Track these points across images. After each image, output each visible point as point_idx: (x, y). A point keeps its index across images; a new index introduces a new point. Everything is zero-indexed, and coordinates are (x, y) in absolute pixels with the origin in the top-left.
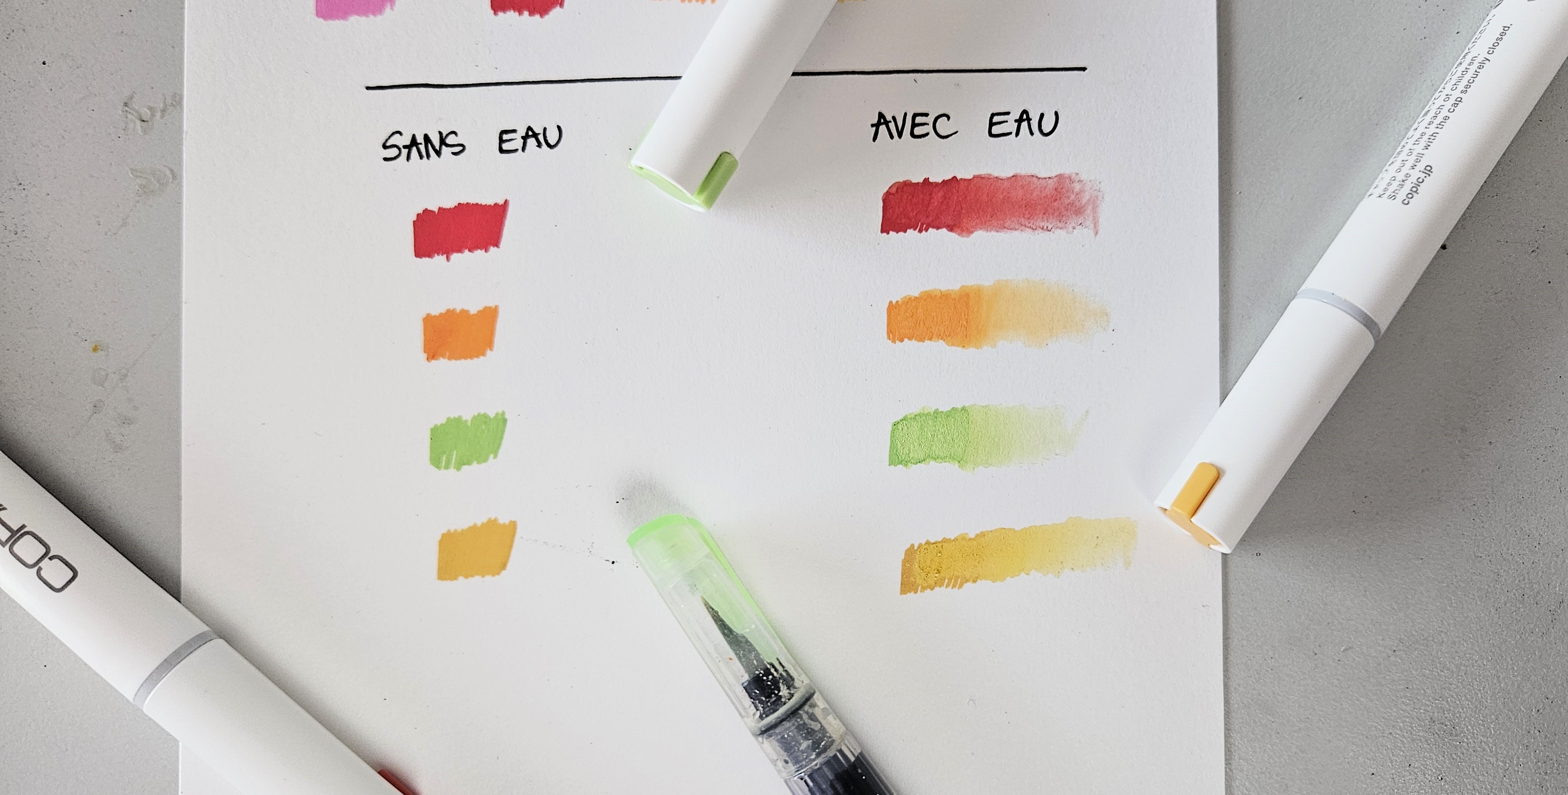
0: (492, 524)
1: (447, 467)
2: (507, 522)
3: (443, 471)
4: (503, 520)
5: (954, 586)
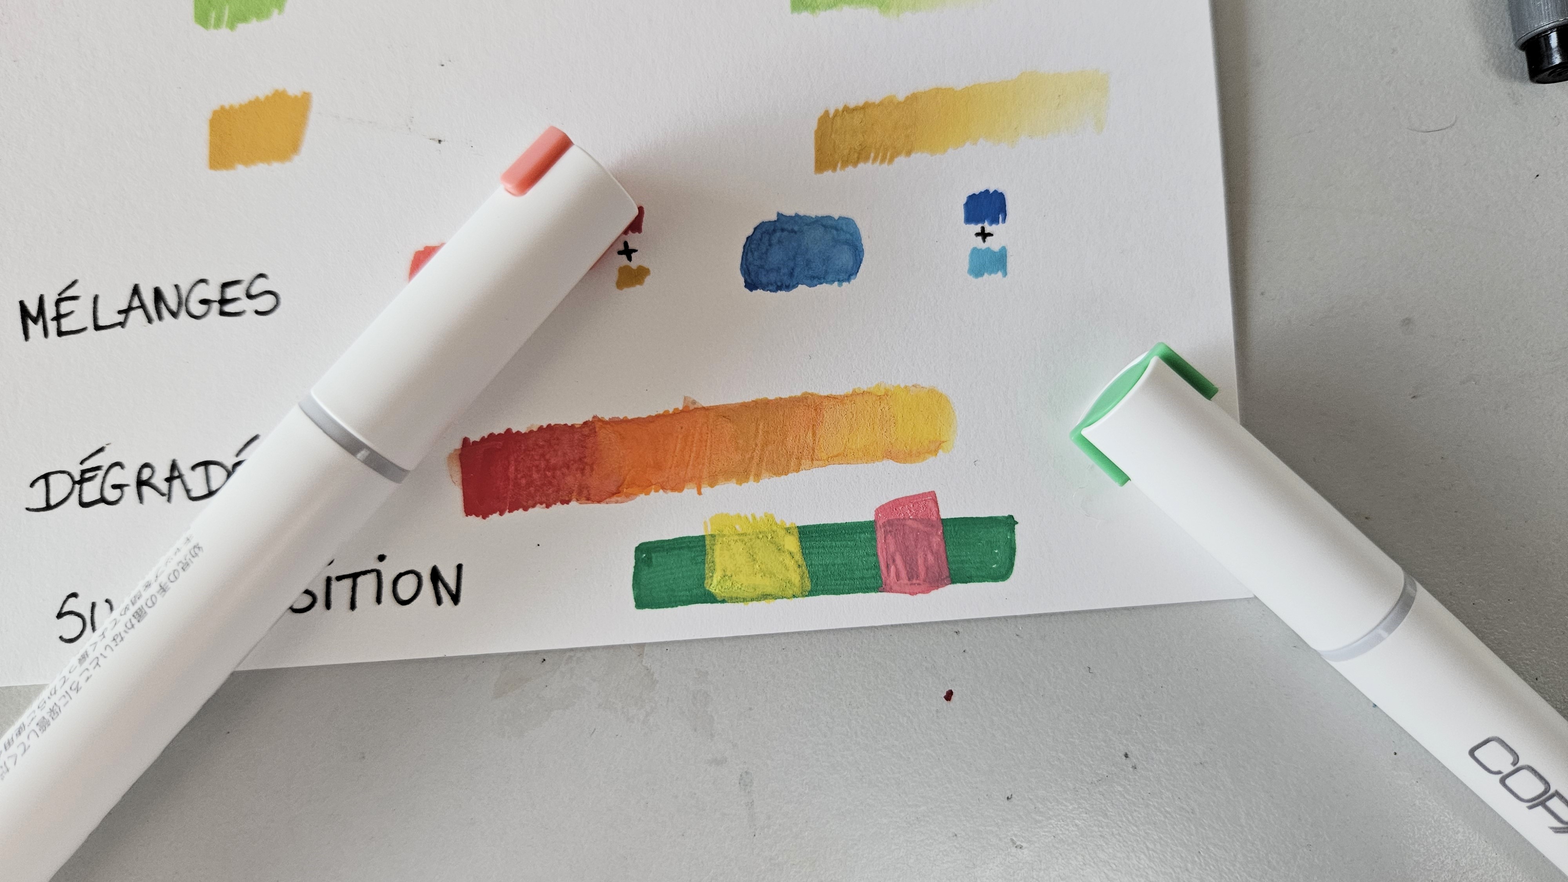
0: (279, 97)
1: (217, 25)
2: (299, 94)
3: (212, 31)
4: (293, 90)
5: (882, 161)
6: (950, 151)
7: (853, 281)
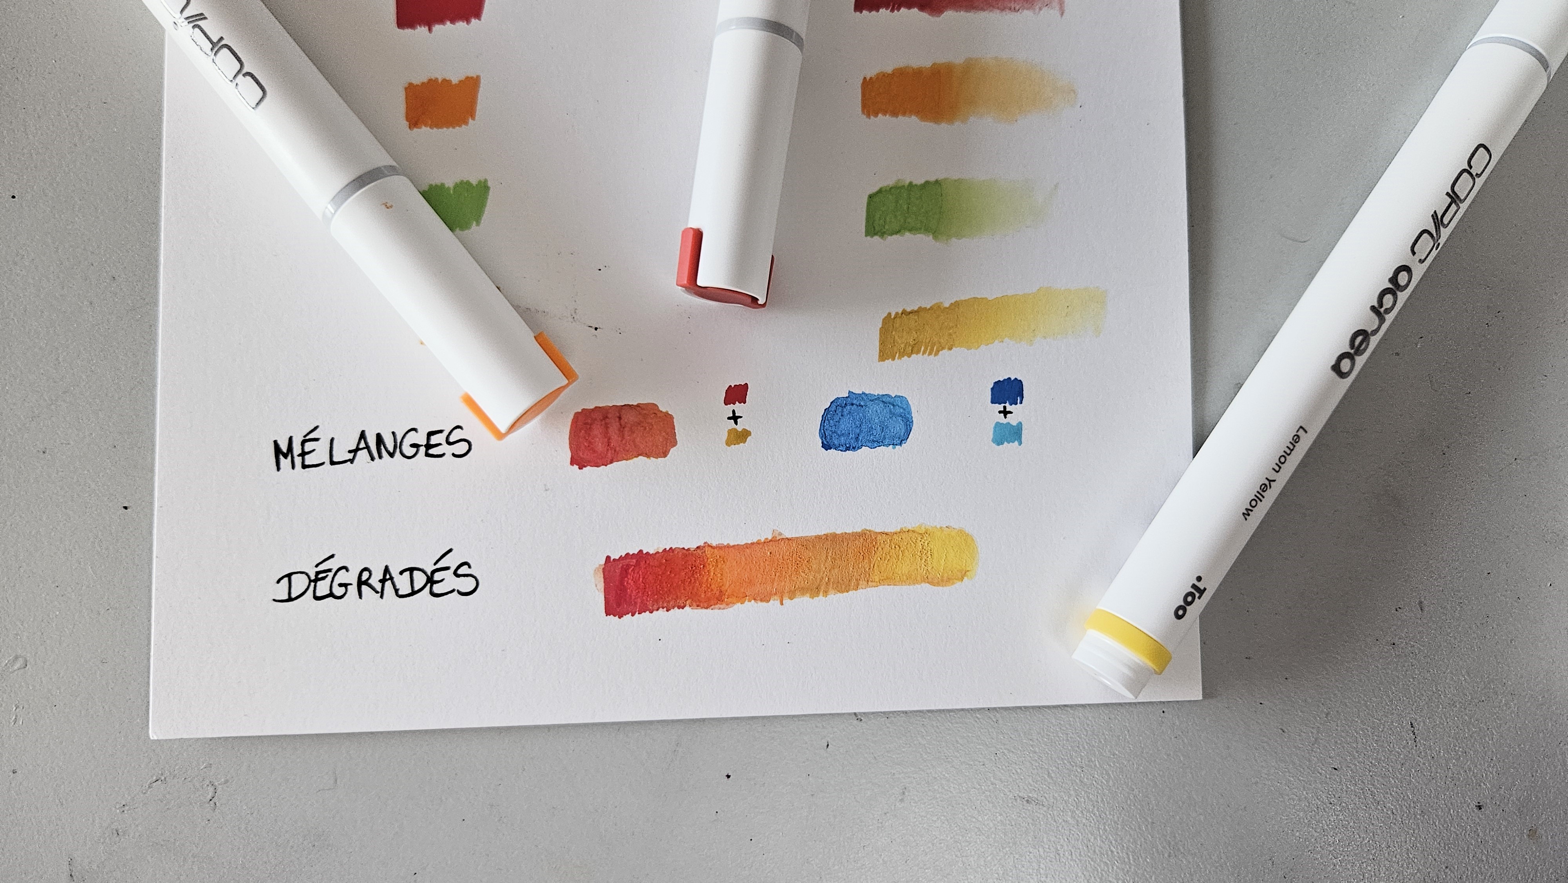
5: (930, 354)
6: (983, 347)
7: (903, 445)
